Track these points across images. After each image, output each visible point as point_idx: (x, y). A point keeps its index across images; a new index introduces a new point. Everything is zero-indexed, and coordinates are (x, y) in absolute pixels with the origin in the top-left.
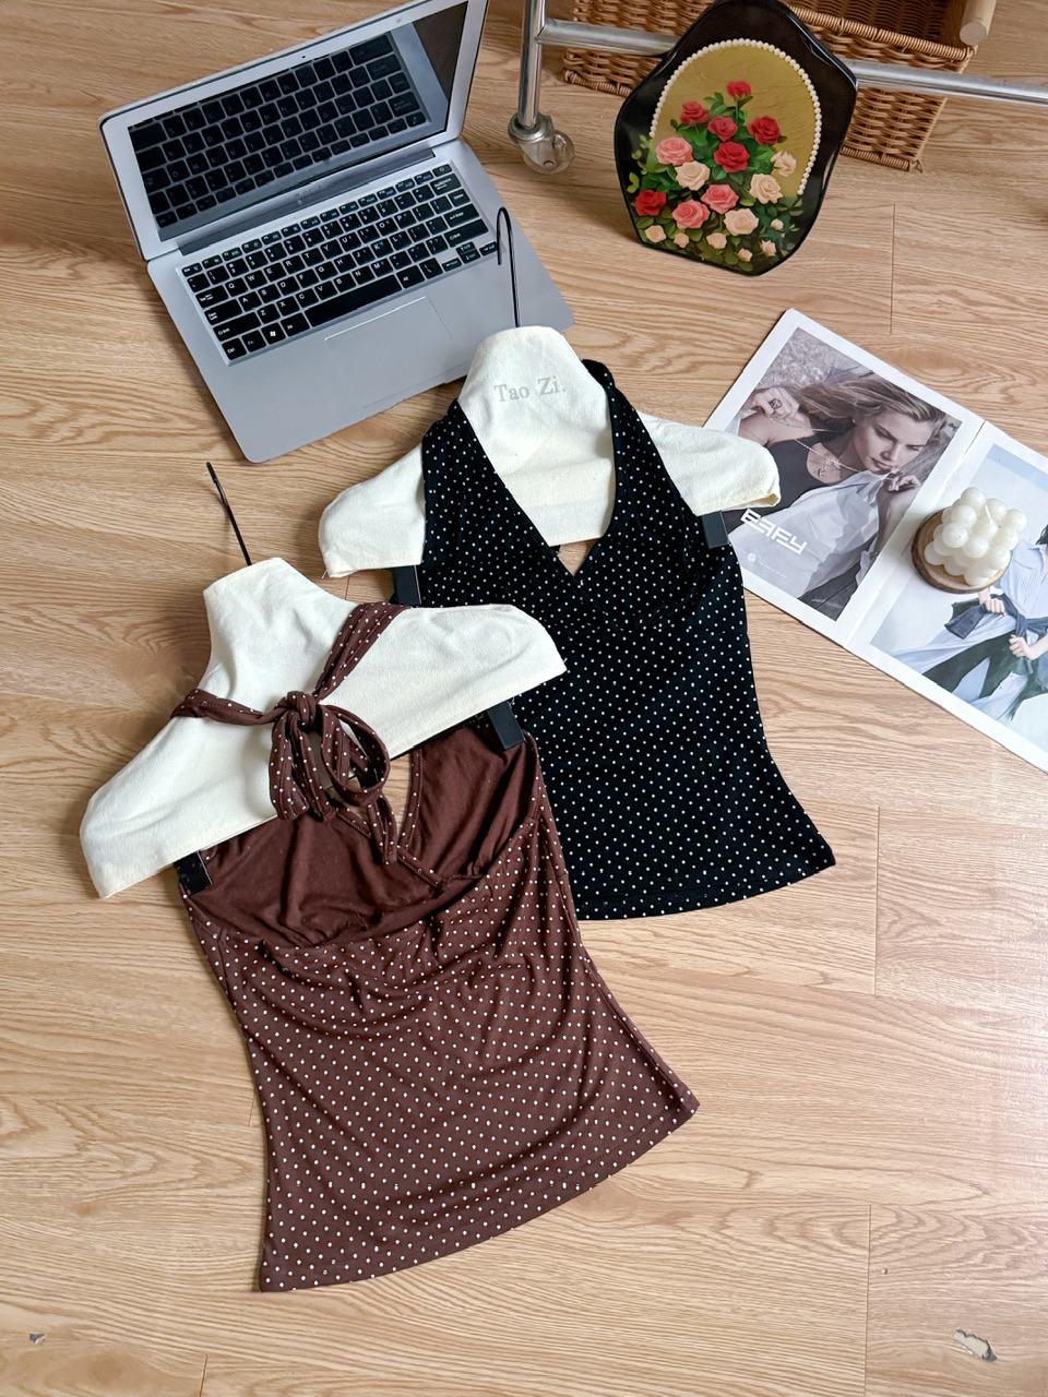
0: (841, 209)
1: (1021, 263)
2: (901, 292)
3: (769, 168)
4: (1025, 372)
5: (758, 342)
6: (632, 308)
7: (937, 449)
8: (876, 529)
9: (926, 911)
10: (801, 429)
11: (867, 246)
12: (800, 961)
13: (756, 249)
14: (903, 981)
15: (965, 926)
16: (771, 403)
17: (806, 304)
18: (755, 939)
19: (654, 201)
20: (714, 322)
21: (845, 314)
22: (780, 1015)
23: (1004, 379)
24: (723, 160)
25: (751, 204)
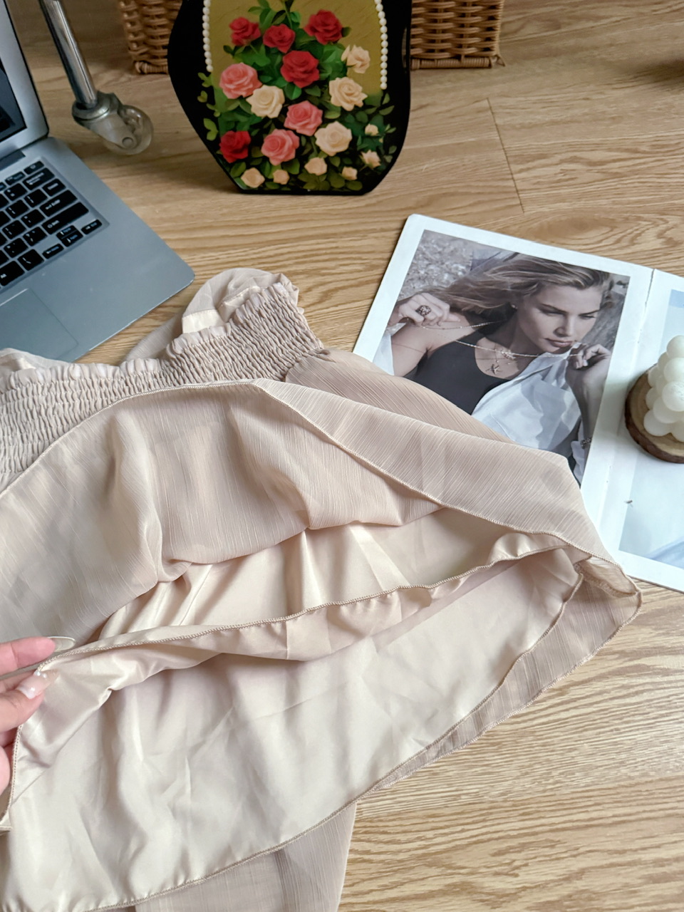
1: (629, 116)
2: (521, 171)
3: (343, 70)
4: (674, 213)
5: (387, 255)
7: (614, 311)
8: (578, 414)
10: (457, 329)
11: (473, 139)
13: (358, 162)
16: (419, 311)
17: (427, 206)
19: (238, 142)
20: (337, 248)
21: (470, 205)
23: (655, 224)
24: (292, 74)
25: (337, 115)
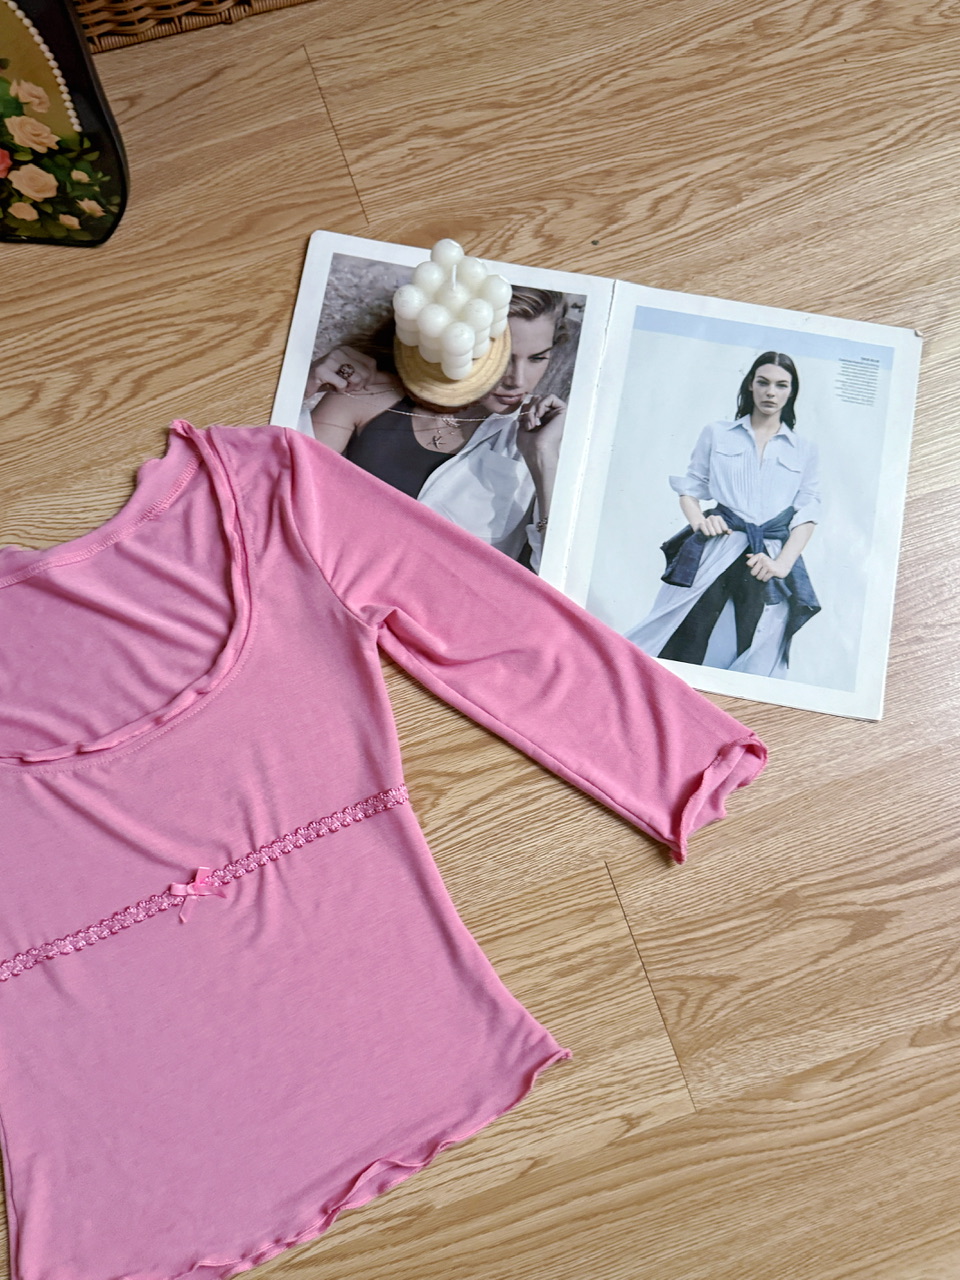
0: (240, 80)
1: (490, 50)
2: (359, 159)
4: (552, 195)
6: (27, 344)
8: (532, 489)
9: (712, 969)
10: (389, 393)
11: (292, 118)
12: (591, 1115)
14: (722, 1075)
15: (767, 965)
16: (340, 372)
18: (526, 1117)
20: (140, 313)
21: (301, 222)
22: (594, 1197)
23: (532, 216)
